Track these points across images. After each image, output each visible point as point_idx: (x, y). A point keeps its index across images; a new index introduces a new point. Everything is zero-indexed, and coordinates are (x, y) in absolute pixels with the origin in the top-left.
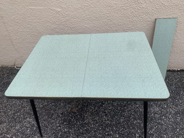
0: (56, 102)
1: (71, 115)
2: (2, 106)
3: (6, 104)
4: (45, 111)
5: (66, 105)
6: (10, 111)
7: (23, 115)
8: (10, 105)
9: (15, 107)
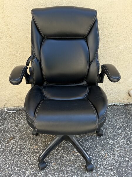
0: (92, 150)
1: (124, 164)
2: (9, 165)
3: (14, 161)
4: (82, 164)
5: (109, 153)
6: (25, 172)
7: (50, 173)
8: (21, 162)
9: (32, 165)
